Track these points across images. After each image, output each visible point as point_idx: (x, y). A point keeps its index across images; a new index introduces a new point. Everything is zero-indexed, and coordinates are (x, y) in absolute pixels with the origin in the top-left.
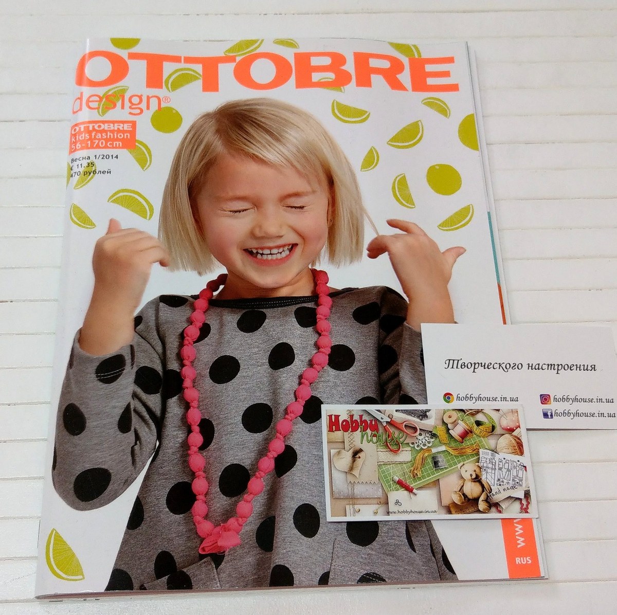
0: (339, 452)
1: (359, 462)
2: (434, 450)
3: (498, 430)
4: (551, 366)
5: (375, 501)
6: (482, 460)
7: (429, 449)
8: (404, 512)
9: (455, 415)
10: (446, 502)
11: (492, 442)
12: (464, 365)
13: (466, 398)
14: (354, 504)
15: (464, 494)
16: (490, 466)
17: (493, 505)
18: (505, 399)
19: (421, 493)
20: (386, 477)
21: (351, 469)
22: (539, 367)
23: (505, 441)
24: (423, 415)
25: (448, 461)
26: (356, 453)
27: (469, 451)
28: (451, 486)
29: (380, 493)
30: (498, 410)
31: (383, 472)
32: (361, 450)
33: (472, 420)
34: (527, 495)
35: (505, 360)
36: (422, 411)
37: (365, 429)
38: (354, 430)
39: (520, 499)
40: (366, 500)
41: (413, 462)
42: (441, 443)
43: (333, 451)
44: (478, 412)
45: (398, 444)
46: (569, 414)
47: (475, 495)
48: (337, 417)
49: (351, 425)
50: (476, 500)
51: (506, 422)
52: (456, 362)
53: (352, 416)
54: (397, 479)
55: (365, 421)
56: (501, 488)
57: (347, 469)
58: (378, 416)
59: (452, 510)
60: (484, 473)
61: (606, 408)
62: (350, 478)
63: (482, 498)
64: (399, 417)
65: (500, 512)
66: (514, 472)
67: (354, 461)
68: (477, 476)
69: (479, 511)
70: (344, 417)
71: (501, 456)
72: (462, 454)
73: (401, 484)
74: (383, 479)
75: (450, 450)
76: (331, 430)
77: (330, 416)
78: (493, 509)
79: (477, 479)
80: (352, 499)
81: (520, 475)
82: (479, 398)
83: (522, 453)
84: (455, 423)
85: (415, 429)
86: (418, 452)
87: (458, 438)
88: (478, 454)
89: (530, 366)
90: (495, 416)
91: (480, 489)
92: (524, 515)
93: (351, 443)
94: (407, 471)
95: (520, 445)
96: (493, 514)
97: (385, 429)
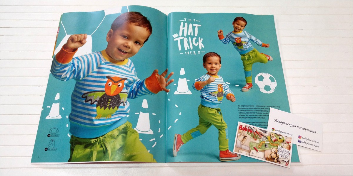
0: (240, 135)
2: (266, 142)
3: (285, 142)
4: (303, 129)
5: (247, 151)
6: (278, 148)
8: (254, 156)
9: (274, 135)
11: (282, 144)
12: (279, 122)
13: (278, 131)
16: (280, 151)
18: (289, 134)
19: (260, 152)
20: (251, 145)
21: (243, 141)
22: (300, 128)
23: (286, 145)
24: (265, 132)
25: (269, 146)
27: (275, 145)
29: (249, 149)
30: (286, 136)
32: (246, 137)
33: (278, 137)
34: (288, 161)
35: (291, 123)
37: (249, 131)
38: (246, 131)
39: (286, 162)
40: (245, 150)
41: (259, 144)
42: (268, 141)
44: (280, 135)
45: (256, 138)
46: (305, 143)
47: (274, 157)
48: (242, 126)
49: (245, 129)
51: (288, 140)
52: (277, 120)
53: (246, 127)
54: (254, 147)
55: (249, 129)
56: (282, 157)
57: (241, 140)
58: (253, 129)
59: (267, 159)
61: (316, 144)
62: (242, 143)
64: (259, 131)
65: (280, 164)
66: (286, 154)
67: (244, 139)
70: (244, 126)
71: (284, 149)
72: (273, 145)
74: (250, 146)
75: (270, 143)
76: (239, 129)
77: (240, 125)
78: (278, 162)
80: (241, 149)
81: (288, 155)
82: (282, 132)
83: (290, 150)
84: (273, 137)
85: (262, 135)
86: (262, 141)
87: (273, 141)
88: (278, 147)
89: (298, 127)
90: (285, 138)
92: (286, 166)
93: (244, 134)
94: (257, 145)
95: (290, 147)
96: (278, 164)
97: (254, 133)
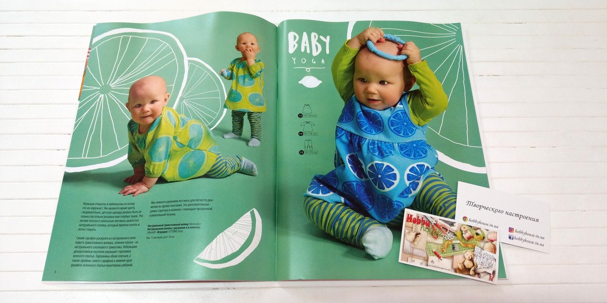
0: (409, 232)
1: (418, 239)
2: (454, 242)
3: (486, 239)
4: (517, 215)
5: (422, 258)
6: (476, 251)
7: (452, 241)
8: (434, 266)
9: (467, 228)
10: (455, 267)
11: (482, 244)
12: (475, 205)
13: (473, 221)
14: (412, 257)
15: (464, 265)
16: (479, 255)
17: (477, 273)
18: (492, 226)
19: (444, 260)
20: (429, 248)
21: (414, 241)
22: (511, 214)
23: (488, 245)
24: (452, 224)
25: (459, 248)
26: (417, 234)
27: (470, 246)
28: (459, 260)
29: (425, 255)
30: (488, 230)
31: (428, 246)
32: (420, 234)
33: (475, 232)
34: (494, 273)
35: (495, 207)
36: (452, 222)
37: (423, 224)
38: (418, 223)
39: (490, 274)
40: (418, 257)
41: (443, 245)
42: (458, 239)
43: (407, 231)
44: (478, 229)
45: (437, 235)
46: (521, 239)
47: (469, 267)
48: (411, 216)
49: (417, 221)
50: (469, 269)
51: (491, 237)
52: (472, 203)
53: (418, 217)
54: (434, 251)
55: (424, 221)
56: (482, 267)
57: (412, 241)
58: (431, 220)
59: (457, 271)
60: (475, 257)
61: (540, 241)
62: (412, 245)
63: (472, 269)
64: (440, 223)
65: (480, 277)
66: (490, 261)
67: (416, 238)
69: (470, 275)
70: (414, 216)
71: (485, 252)
72: (466, 246)
73: (435, 253)
75: (461, 243)
76: (407, 221)
77: (408, 215)
78: (477, 275)
79: (472, 260)
80: (412, 255)
81: (492, 263)
82: (480, 223)
83: (495, 253)
84: (466, 232)
85: (447, 230)
86: (446, 241)
87: (466, 238)
88: (474, 248)
89: (507, 213)
90: (486, 232)
91: (472, 265)
92: (490, 282)
93: (416, 229)
94: (440, 248)
95: (495, 249)
96: (476, 278)
97: (433, 226)
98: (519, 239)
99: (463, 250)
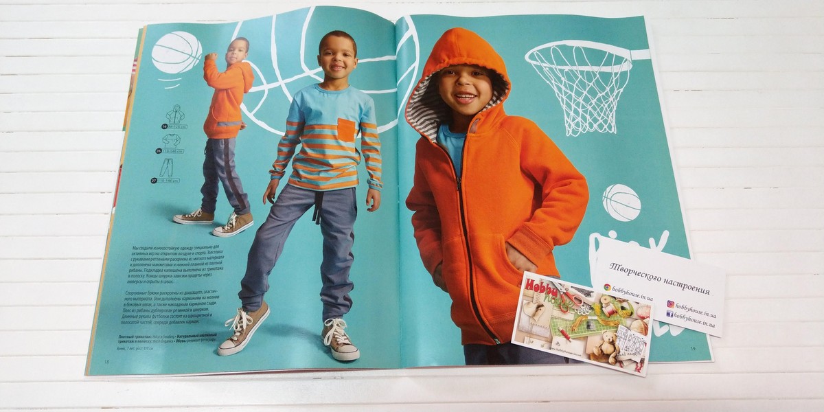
0: (528, 303)
1: (540, 312)
2: (589, 318)
3: (634, 316)
4: (679, 284)
5: (544, 339)
6: (619, 332)
7: (586, 316)
8: (560, 350)
9: (609, 299)
10: (589, 351)
11: (628, 322)
12: (622, 270)
13: (619, 290)
14: (530, 337)
15: (601, 350)
16: (623, 337)
17: (618, 361)
18: (644, 297)
19: (574, 342)
20: (554, 326)
21: (534, 315)
22: (671, 283)
23: (638, 323)
24: (588, 294)
25: (597, 327)
26: (539, 307)
27: (612, 324)
28: (594, 343)
29: (548, 335)
30: (638, 303)
31: (554, 322)
32: (542, 306)
33: (619, 305)
34: (642, 361)
35: (650, 273)
36: (588, 291)
37: (548, 293)
38: (542, 292)
39: (637, 363)
40: (539, 336)
41: (574, 321)
42: (595, 314)
43: (525, 302)
44: (624, 301)
45: (567, 308)
46: (684, 317)
47: (609, 353)
48: (533, 281)
49: (540, 288)
50: (608, 356)
51: (641, 312)
52: (618, 266)
53: (542, 283)
54: (561, 329)
55: (550, 288)
56: (627, 352)
57: (531, 314)
58: (559, 287)
59: (591, 357)
60: (618, 340)
61: (709, 320)
62: (532, 321)
63: (613, 355)
64: (572, 291)
65: (622, 367)
66: (638, 345)
68: (613, 341)
69: (608, 363)
70: (537, 282)
71: (632, 332)
72: (607, 324)
73: (563, 333)
74: (552, 326)
75: (599, 320)
76: (527, 288)
77: (528, 280)
79: (613, 343)
80: (530, 334)
81: (641, 348)
82: (627, 293)
83: (646, 334)
84: (607, 304)
85: (581, 301)
86: (580, 316)
87: (607, 314)
88: (617, 327)
89: (666, 281)
90: (635, 306)
91: (613, 349)
92: (636, 373)
93: (538, 299)
94: (569, 326)
95: (646, 329)
96: (617, 367)
97: (561, 296)
98: (681, 316)
99: (601, 330)
